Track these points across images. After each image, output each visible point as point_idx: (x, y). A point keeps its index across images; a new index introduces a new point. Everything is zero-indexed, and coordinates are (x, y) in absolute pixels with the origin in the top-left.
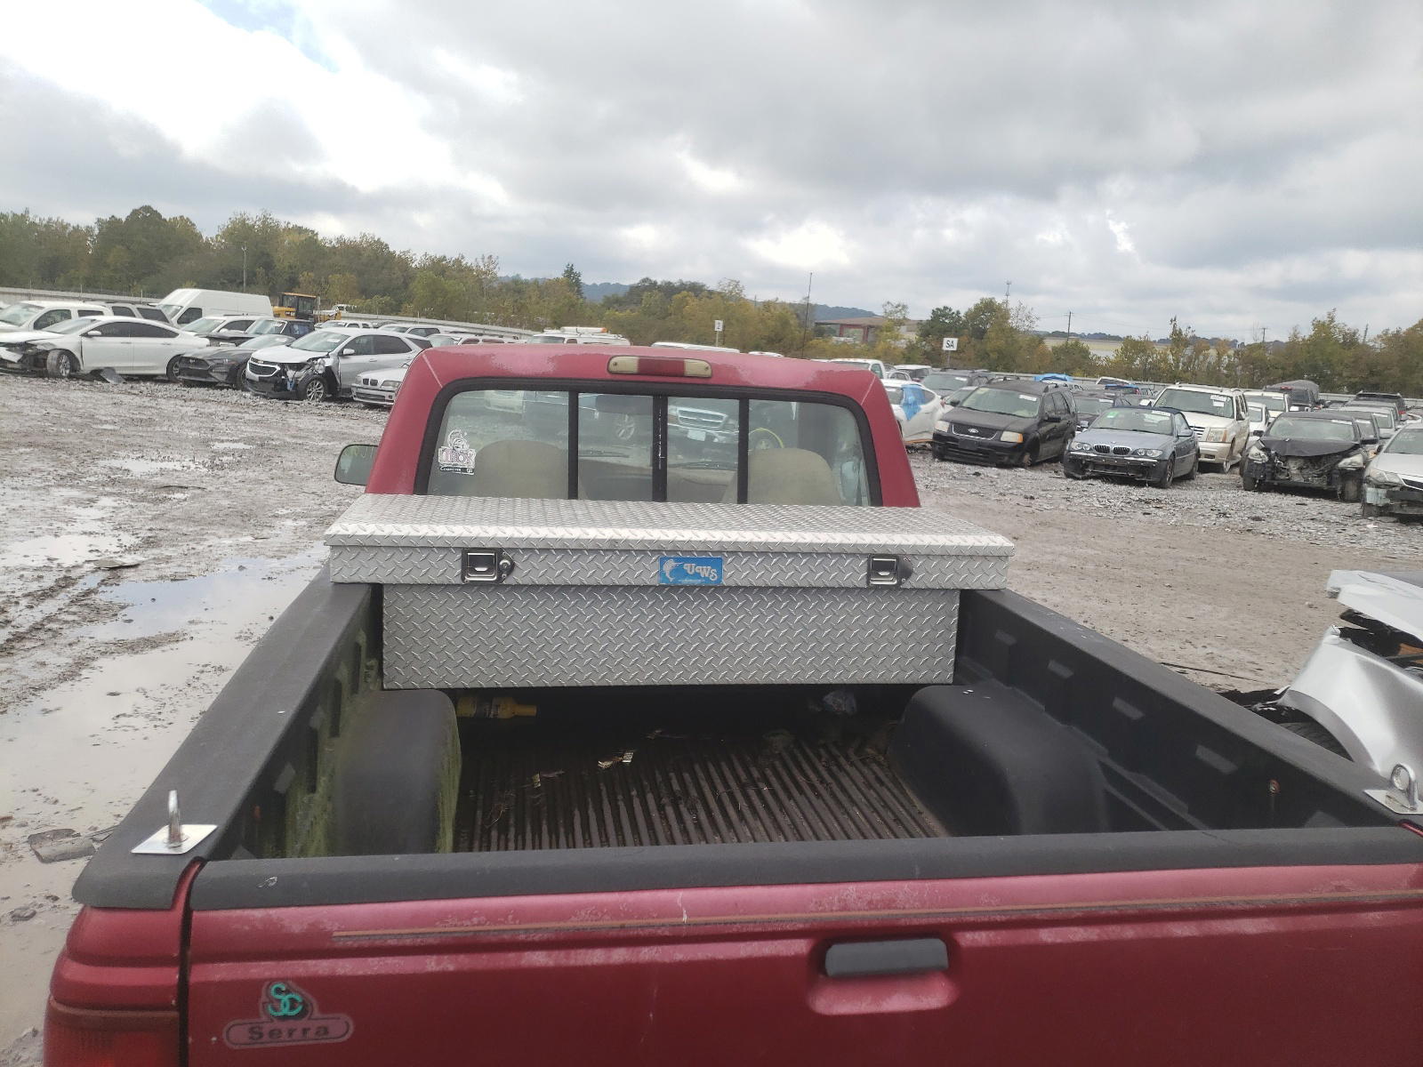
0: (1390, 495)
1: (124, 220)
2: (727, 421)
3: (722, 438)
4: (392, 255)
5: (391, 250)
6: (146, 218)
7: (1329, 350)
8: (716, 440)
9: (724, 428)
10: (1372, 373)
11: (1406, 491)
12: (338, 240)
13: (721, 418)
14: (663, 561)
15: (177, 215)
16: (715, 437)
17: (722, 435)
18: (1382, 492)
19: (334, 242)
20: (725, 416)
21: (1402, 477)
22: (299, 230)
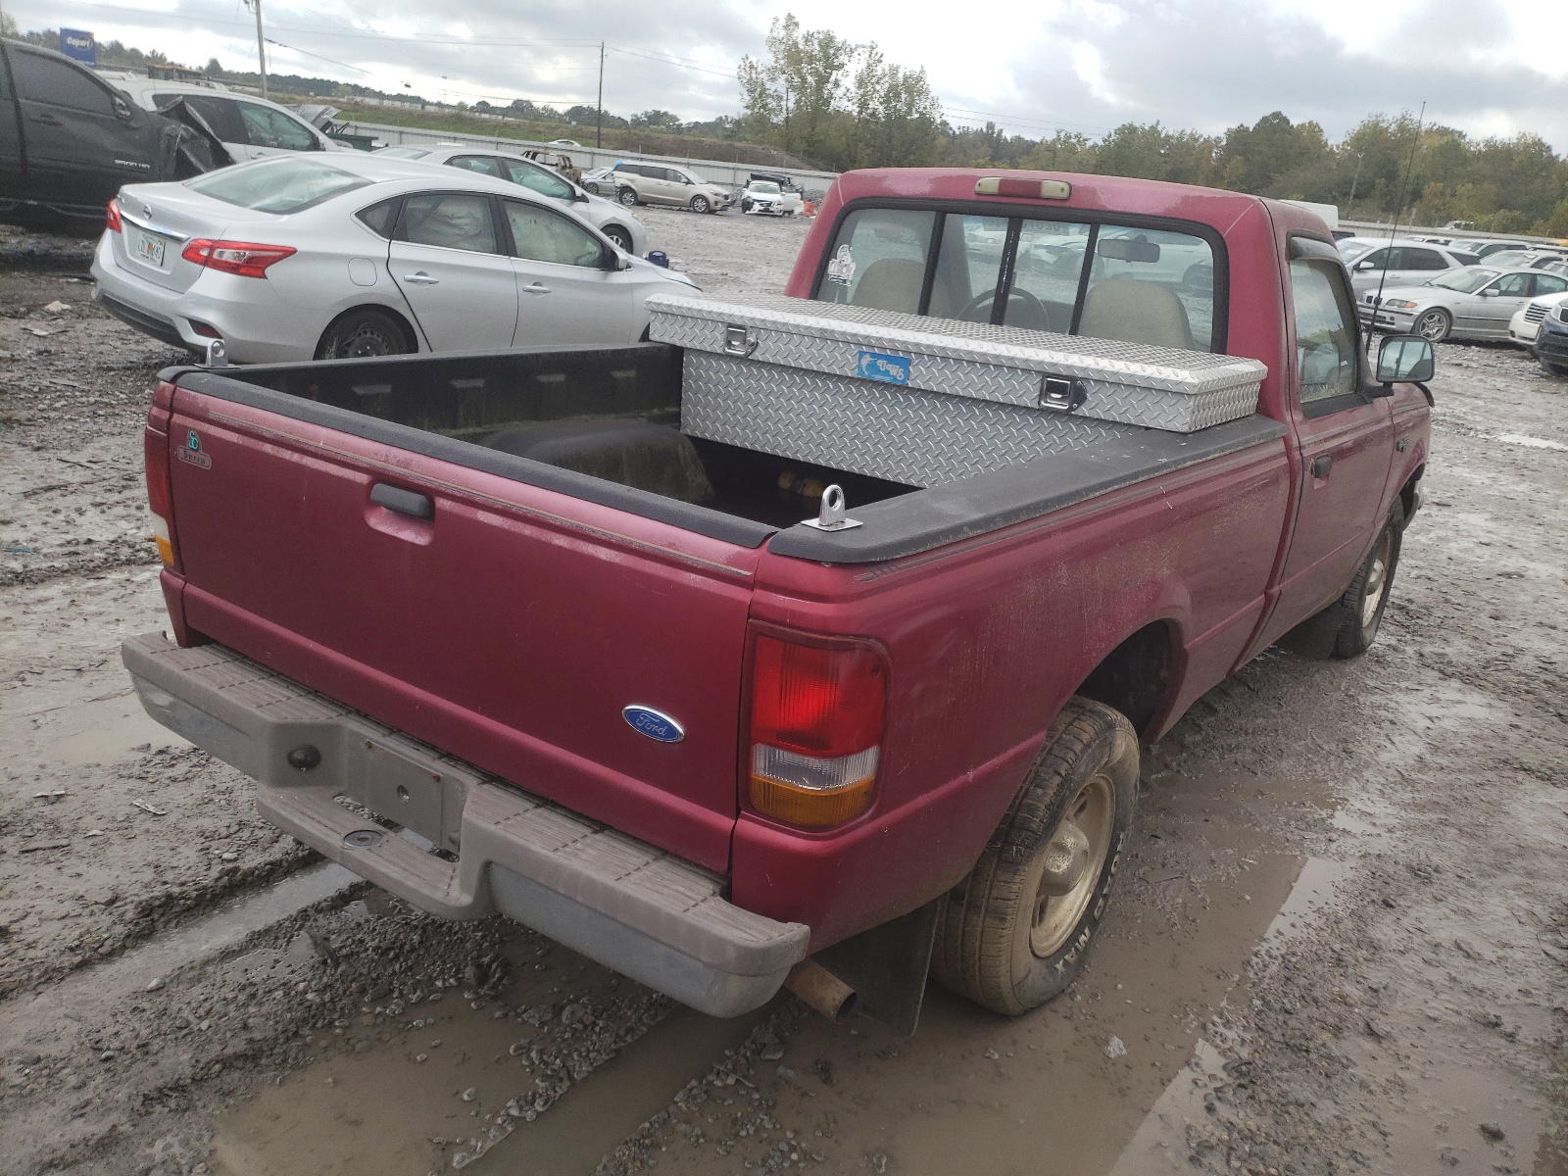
1: (1251, 130)
4: (1553, 159)
5: (1554, 153)
6: (1275, 126)
12: (1487, 144)
14: (862, 354)
15: (1306, 121)
19: (1482, 145)
22: (1444, 132)
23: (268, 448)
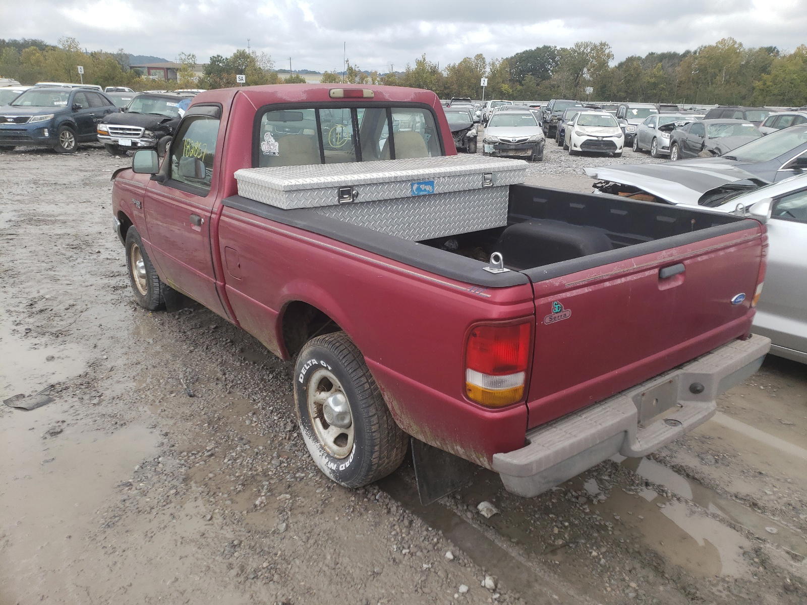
0: (495, 147)
2: (144, 133)
3: (143, 143)
7: (425, 76)
8: (139, 145)
9: (143, 137)
10: (445, 88)
11: (501, 144)
13: (140, 130)
14: (412, 185)
16: (137, 143)
17: (142, 141)
18: (492, 146)
20: (143, 129)
21: (499, 138)
23: (607, 284)
